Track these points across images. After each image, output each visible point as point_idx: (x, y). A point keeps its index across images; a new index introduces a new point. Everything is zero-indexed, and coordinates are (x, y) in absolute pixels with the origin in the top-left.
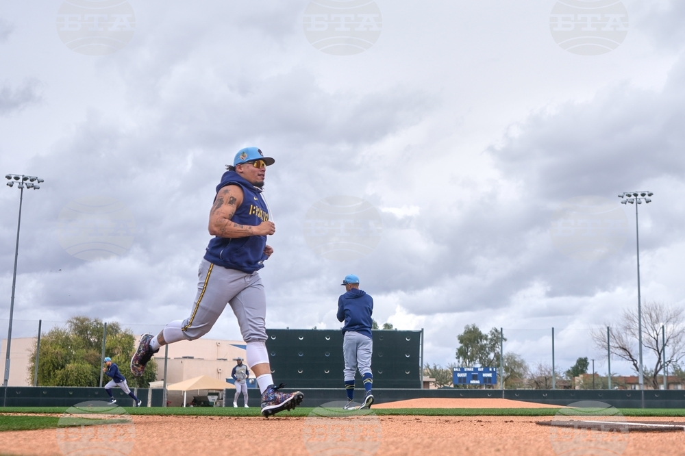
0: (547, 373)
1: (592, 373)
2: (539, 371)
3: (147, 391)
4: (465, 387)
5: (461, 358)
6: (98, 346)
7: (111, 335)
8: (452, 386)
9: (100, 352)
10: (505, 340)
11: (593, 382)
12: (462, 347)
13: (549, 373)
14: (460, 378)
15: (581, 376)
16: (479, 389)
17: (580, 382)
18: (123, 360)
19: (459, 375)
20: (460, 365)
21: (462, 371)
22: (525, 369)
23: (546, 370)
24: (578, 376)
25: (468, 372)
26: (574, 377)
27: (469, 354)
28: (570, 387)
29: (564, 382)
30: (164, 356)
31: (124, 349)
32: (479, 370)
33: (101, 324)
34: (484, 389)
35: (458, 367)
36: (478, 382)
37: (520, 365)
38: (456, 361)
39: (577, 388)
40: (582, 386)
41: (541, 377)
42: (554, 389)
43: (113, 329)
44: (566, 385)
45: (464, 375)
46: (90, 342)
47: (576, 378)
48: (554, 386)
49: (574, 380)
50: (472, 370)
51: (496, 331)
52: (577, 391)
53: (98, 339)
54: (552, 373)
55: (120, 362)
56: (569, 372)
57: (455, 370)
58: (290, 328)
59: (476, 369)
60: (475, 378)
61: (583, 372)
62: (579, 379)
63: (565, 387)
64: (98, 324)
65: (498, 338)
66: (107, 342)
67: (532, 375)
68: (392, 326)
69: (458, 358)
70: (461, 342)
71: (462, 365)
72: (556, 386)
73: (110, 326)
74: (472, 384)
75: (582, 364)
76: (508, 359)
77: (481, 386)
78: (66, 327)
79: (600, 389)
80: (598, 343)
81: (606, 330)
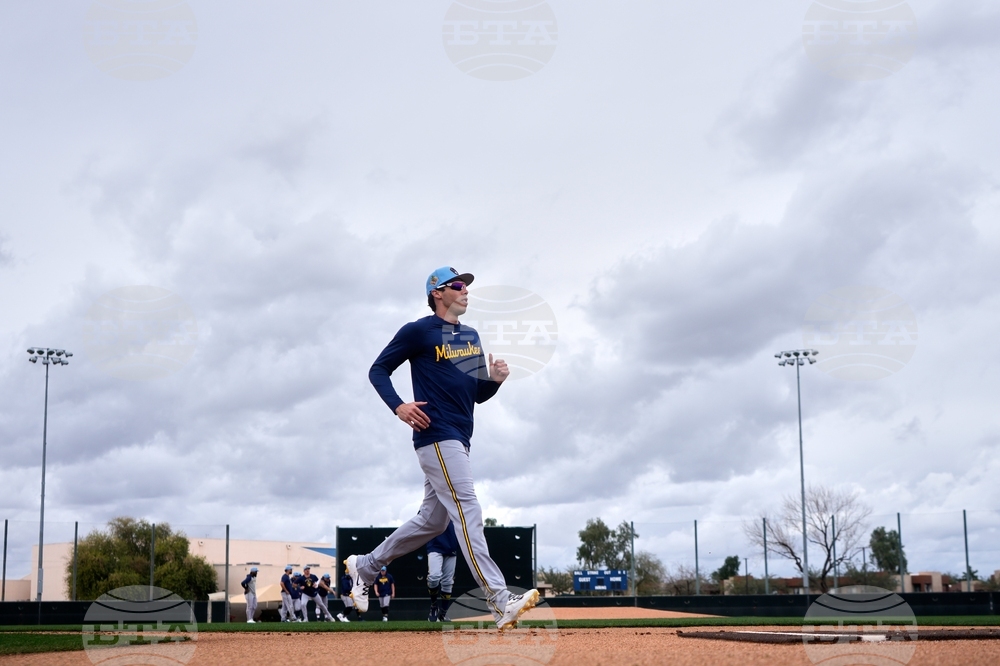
0: (689, 576)
1: (744, 574)
2: (680, 573)
3: (206, 604)
4: (589, 594)
5: (583, 560)
6: (146, 551)
7: (161, 537)
8: (573, 593)
9: (149, 559)
10: (637, 536)
11: (746, 586)
12: (583, 546)
13: (692, 575)
14: (582, 583)
15: (731, 579)
16: (605, 596)
17: (730, 586)
18: (177, 568)
19: (581, 580)
20: (581, 567)
21: (585, 574)
22: (662, 571)
23: (688, 572)
24: (727, 578)
25: (591, 576)
26: (722, 580)
27: (593, 553)
28: (718, 592)
29: (710, 586)
30: (224, 562)
31: (176, 554)
32: (606, 573)
33: (147, 525)
34: (612, 596)
35: (579, 570)
36: (604, 588)
37: (656, 566)
38: (577, 562)
39: (726, 593)
40: (732, 591)
41: (682, 580)
42: (698, 594)
43: (162, 531)
44: (713, 589)
45: (587, 580)
46: (136, 547)
47: (725, 581)
48: (698, 591)
49: (723, 584)
50: (596, 573)
51: (626, 525)
52: (727, 597)
53: (146, 543)
54: (695, 575)
55: (172, 570)
56: (714, 575)
57: (576, 573)
58: (374, 527)
59: (601, 572)
60: (600, 583)
61: (733, 574)
62: (729, 582)
63: (712, 592)
64: (144, 525)
65: (628, 534)
66: (157, 547)
67: (671, 578)
68: (496, 521)
69: (579, 559)
70: (583, 540)
71: (585, 568)
72: (701, 592)
73: (159, 528)
74: (598, 590)
75: (732, 564)
76: (640, 559)
77: (607, 592)
78: (106, 530)
79: (755, 593)
80: (752, 537)
81: (762, 522)
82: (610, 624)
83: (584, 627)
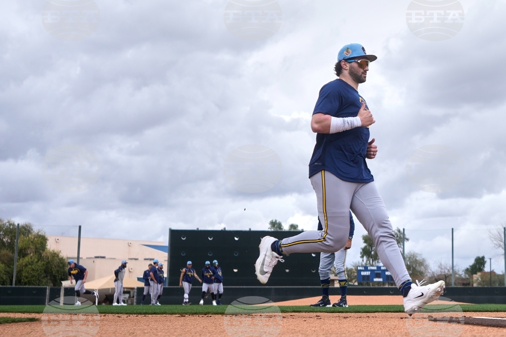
0: (446, 271)
1: (489, 271)
2: (439, 270)
3: (59, 290)
4: (369, 285)
5: (365, 257)
6: (11, 246)
7: (24, 235)
8: (356, 284)
9: (13, 252)
10: (408, 240)
11: (490, 280)
12: (365, 247)
13: (449, 271)
14: (364, 276)
15: (479, 274)
16: (382, 286)
17: (478, 279)
18: (36, 260)
19: (363, 273)
20: (364, 263)
21: (366, 269)
22: (426, 267)
23: (446, 268)
24: (476, 273)
25: (371, 271)
26: (472, 274)
27: (373, 253)
28: (469, 284)
29: (463, 279)
30: (76, 256)
31: (36, 248)
32: (382, 268)
33: (13, 225)
34: (387, 286)
35: (362, 266)
36: (381, 280)
37: (421, 263)
38: (361, 260)
39: (475, 285)
40: (479, 284)
41: (441, 275)
42: (453, 286)
43: (25, 230)
44: (465, 282)
45: (368, 273)
46: (3, 243)
47: (474, 275)
48: (453, 284)
49: (472, 278)
50: (375, 268)
51: (399, 231)
52: (475, 288)
53: (11, 239)
54: (451, 271)
55: (32, 262)
56: (467, 270)
57: (359, 268)
58: (200, 229)
59: (379, 268)
60: (378, 276)
61: (481, 270)
62: (477, 277)
63: (463, 284)
64: (10, 225)
65: (400, 237)
66: (20, 242)
67: (433, 273)
68: (297, 226)
69: (362, 257)
70: (365, 241)
71: (366, 264)
72: (455, 284)
73: (23, 227)
74: (376, 282)
75: (480, 263)
76: (410, 258)
77: (383, 283)
79: (497, 285)
80: (495, 242)
81: (503, 230)
82: (379, 310)
83: (359, 312)
